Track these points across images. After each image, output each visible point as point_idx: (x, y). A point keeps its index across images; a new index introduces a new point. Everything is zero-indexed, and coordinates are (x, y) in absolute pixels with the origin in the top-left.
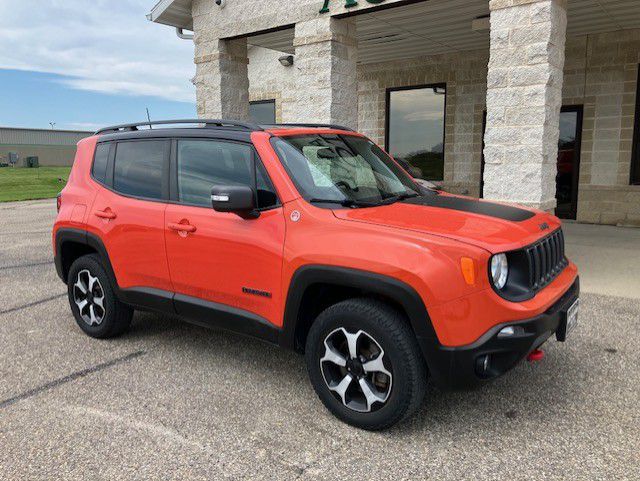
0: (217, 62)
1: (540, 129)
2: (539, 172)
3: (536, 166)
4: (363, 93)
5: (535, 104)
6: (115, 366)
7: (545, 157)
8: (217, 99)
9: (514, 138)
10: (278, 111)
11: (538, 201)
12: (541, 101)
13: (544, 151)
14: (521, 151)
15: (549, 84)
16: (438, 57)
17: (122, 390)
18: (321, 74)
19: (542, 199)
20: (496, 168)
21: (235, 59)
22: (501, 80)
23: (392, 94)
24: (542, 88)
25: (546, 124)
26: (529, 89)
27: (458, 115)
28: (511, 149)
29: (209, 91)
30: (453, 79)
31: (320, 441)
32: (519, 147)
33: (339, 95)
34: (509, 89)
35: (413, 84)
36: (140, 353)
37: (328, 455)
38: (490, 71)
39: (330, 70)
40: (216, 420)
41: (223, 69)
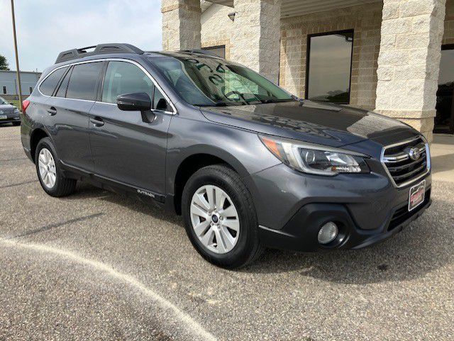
0: (177, 10)
1: (424, 51)
2: (422, 87)
3: (420, 81)
4: (290, 38)
5: (421, 31)
6: (80, 222)
7: (428, 74)
8: (177, 38)
9: (403, 59)
10: (227, 54)
11: (420, 109)
12: (426, 28)
13: (427, 69)
14: (408, 69)
15: (434, 14)
16: (348, 9)
17: (81, 238)
18: (253, 15)
19: (424, 108)
20: (387, 83)
21: (191, 8)
22: (394, 12)
23: (312, 38)
24: (427, 17)
25: (430, 47)
26: (417, 19)
27: (362, 53)
28: (399, 68)
29: (171, 33)
30: (359, 26)
31: (221, 280)
32: (406, 67)
33: (266, 32)
34: (400, 19)
35: (329, 31)
36: (101, 214)
37: (226, 290)
38: (384, 5)
39: (259, 13)
40: (144, 261)
41: (182, 16)
